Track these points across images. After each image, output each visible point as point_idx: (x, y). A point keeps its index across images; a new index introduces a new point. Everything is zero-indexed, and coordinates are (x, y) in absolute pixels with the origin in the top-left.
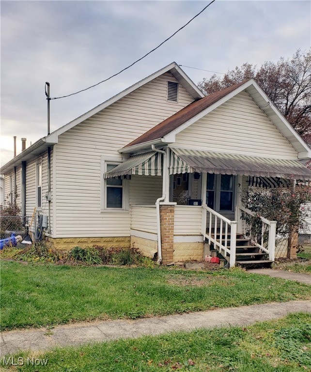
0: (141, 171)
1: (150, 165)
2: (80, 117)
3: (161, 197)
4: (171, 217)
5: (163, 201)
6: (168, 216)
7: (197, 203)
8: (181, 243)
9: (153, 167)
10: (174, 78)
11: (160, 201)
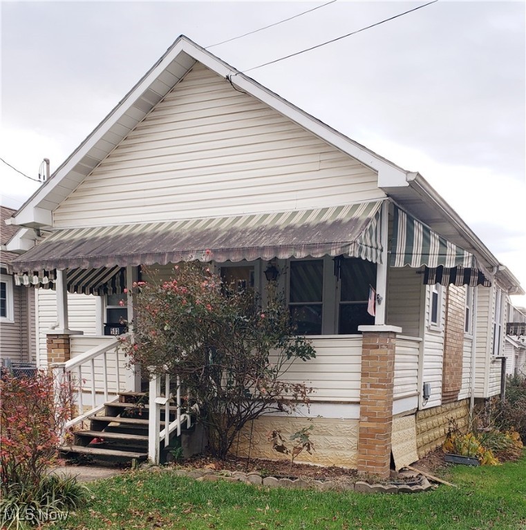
4: (59, 358)
6: (53, 355)
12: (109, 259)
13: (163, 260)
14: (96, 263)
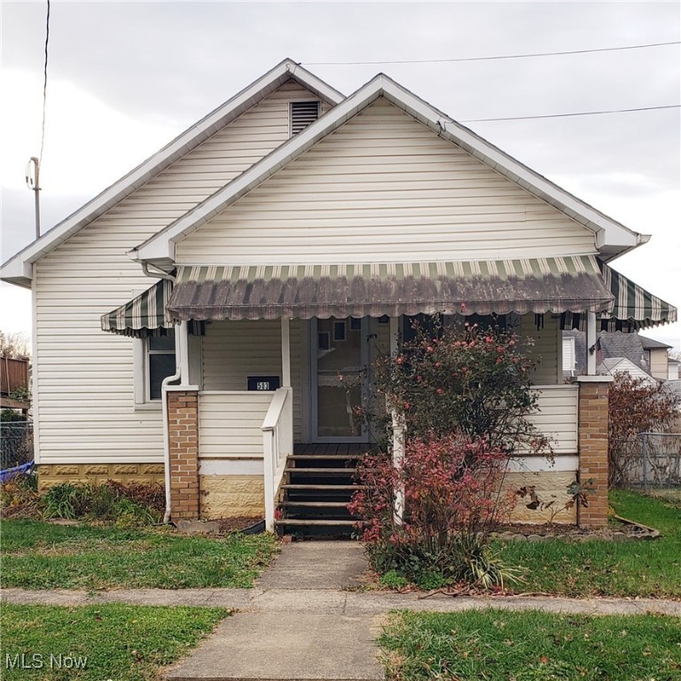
0: (123, 320)
1: (145, 307)
2: (67, 219)
3: (174, 374)
4: (187, 418)
5: (178, 382)
6: (178, 416)
7: (266, 385)
8: (225, 478)
9: (152, 311)
10: (307, 92)
11: (170, 383)
12: (321, 310)
13: (393, 311)
14: (302, 313)
